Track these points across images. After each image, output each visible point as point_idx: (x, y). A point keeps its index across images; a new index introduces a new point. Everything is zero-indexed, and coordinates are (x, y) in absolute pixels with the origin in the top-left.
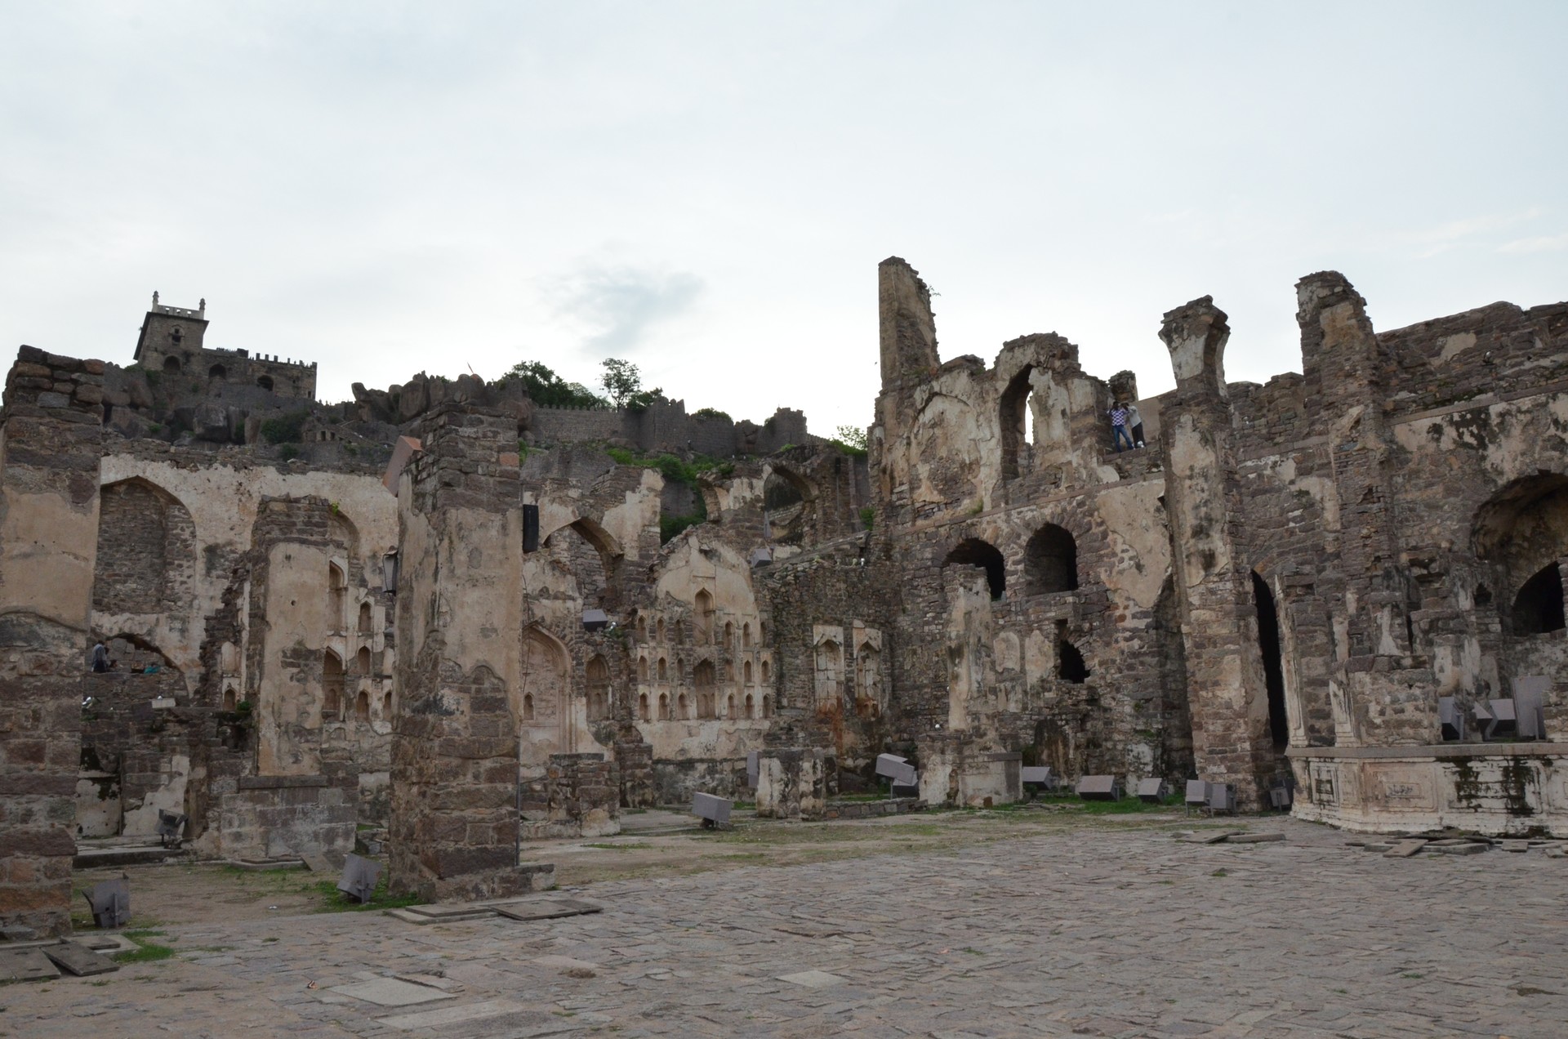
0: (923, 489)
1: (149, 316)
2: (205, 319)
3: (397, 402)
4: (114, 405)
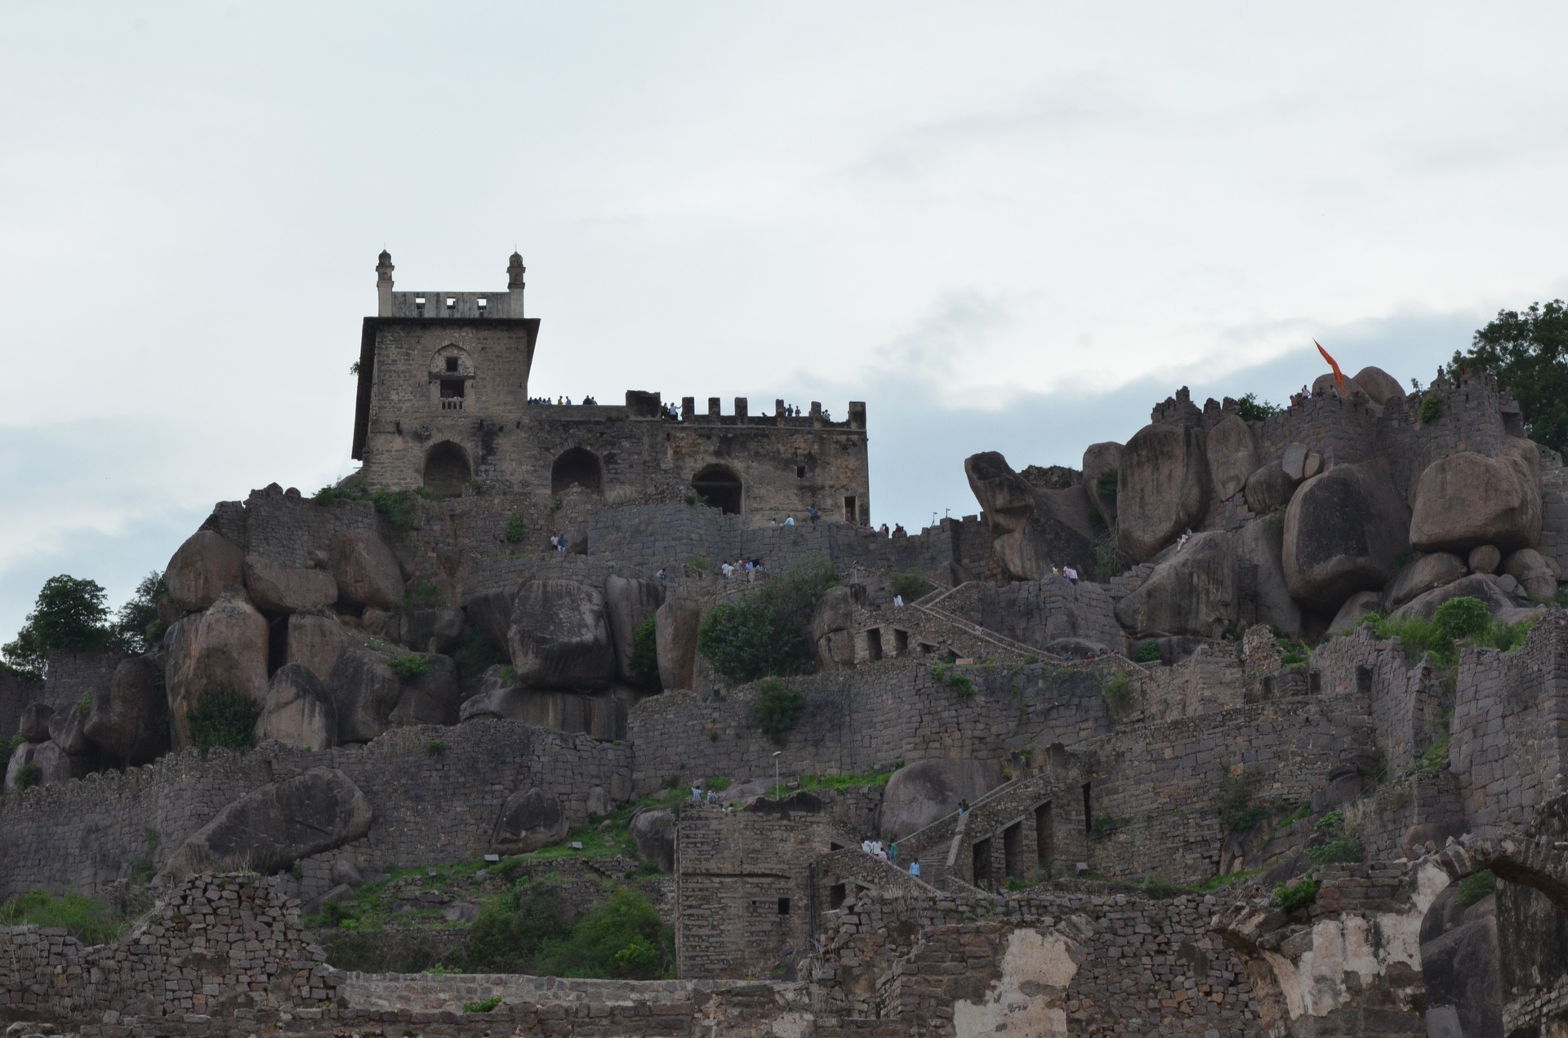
1: (373, 329)
2: (528, 315)
3: (1110, 499)
4: (292, 611)
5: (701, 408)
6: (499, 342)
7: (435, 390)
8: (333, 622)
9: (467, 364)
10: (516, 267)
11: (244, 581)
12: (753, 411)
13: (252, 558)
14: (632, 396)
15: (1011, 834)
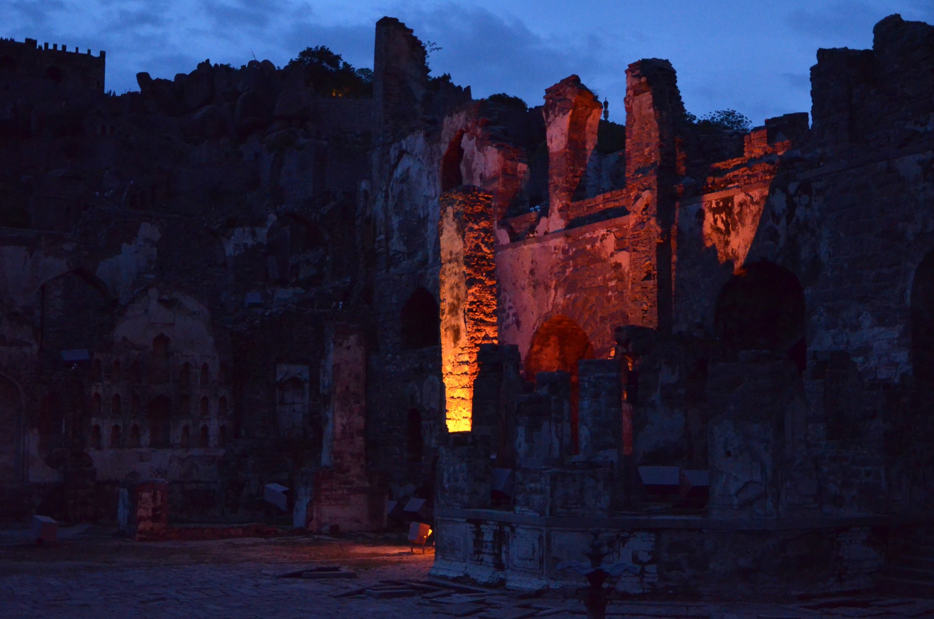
0: (394, 240)
3: (182, 91)
5: (51, 47)
12: (68, 50)
14: (27, 40)
15: (143, 193)
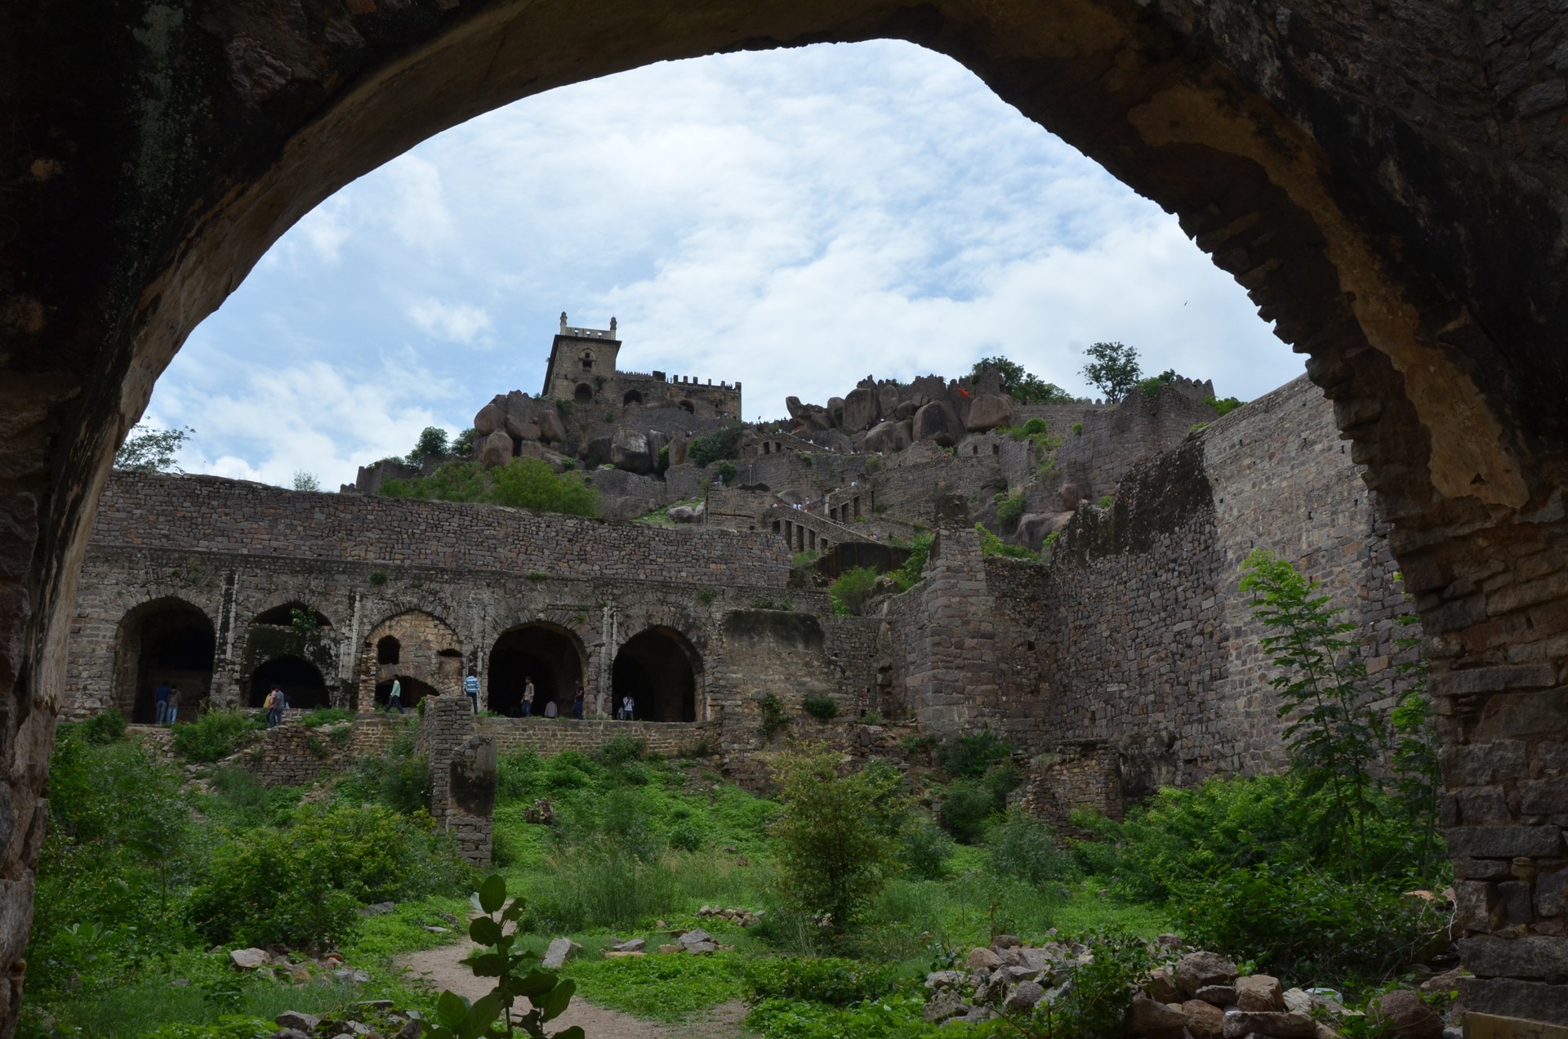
1: (557, 341)
2: (617, 339)
3: (839, 416)
4: (523, 438)
5: (681, 380)
6: (606, 349)
7: (581, 365)
8: (538, 444)
9: (593, 356)
10: (614, 322)
11: (506, 425)
12: (699, 382)
13: (509, 416)
14: (656, 373)
15: (845, 507)
